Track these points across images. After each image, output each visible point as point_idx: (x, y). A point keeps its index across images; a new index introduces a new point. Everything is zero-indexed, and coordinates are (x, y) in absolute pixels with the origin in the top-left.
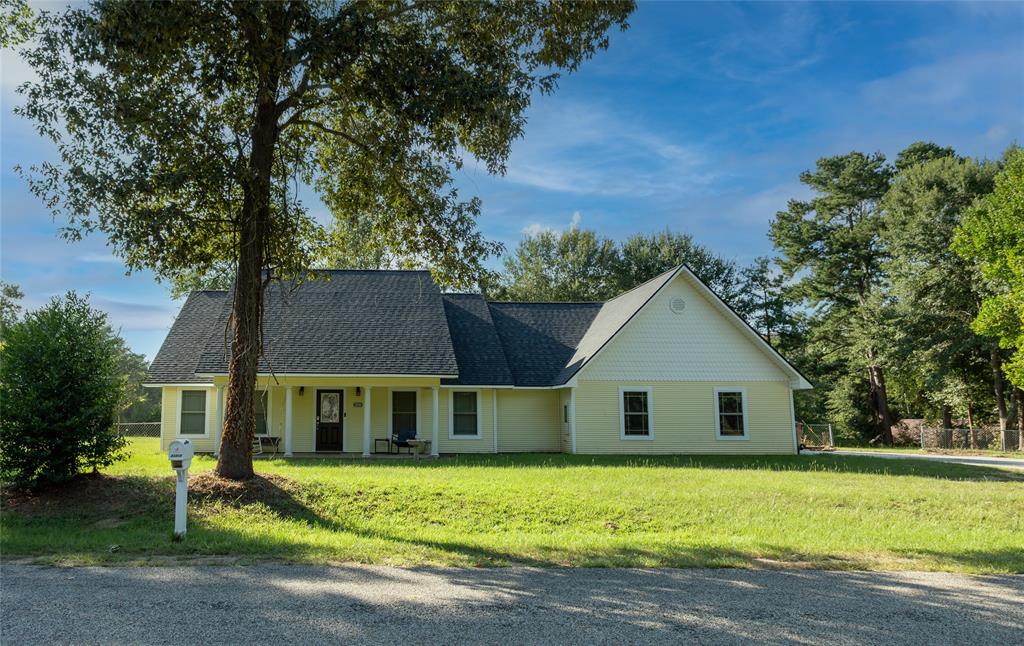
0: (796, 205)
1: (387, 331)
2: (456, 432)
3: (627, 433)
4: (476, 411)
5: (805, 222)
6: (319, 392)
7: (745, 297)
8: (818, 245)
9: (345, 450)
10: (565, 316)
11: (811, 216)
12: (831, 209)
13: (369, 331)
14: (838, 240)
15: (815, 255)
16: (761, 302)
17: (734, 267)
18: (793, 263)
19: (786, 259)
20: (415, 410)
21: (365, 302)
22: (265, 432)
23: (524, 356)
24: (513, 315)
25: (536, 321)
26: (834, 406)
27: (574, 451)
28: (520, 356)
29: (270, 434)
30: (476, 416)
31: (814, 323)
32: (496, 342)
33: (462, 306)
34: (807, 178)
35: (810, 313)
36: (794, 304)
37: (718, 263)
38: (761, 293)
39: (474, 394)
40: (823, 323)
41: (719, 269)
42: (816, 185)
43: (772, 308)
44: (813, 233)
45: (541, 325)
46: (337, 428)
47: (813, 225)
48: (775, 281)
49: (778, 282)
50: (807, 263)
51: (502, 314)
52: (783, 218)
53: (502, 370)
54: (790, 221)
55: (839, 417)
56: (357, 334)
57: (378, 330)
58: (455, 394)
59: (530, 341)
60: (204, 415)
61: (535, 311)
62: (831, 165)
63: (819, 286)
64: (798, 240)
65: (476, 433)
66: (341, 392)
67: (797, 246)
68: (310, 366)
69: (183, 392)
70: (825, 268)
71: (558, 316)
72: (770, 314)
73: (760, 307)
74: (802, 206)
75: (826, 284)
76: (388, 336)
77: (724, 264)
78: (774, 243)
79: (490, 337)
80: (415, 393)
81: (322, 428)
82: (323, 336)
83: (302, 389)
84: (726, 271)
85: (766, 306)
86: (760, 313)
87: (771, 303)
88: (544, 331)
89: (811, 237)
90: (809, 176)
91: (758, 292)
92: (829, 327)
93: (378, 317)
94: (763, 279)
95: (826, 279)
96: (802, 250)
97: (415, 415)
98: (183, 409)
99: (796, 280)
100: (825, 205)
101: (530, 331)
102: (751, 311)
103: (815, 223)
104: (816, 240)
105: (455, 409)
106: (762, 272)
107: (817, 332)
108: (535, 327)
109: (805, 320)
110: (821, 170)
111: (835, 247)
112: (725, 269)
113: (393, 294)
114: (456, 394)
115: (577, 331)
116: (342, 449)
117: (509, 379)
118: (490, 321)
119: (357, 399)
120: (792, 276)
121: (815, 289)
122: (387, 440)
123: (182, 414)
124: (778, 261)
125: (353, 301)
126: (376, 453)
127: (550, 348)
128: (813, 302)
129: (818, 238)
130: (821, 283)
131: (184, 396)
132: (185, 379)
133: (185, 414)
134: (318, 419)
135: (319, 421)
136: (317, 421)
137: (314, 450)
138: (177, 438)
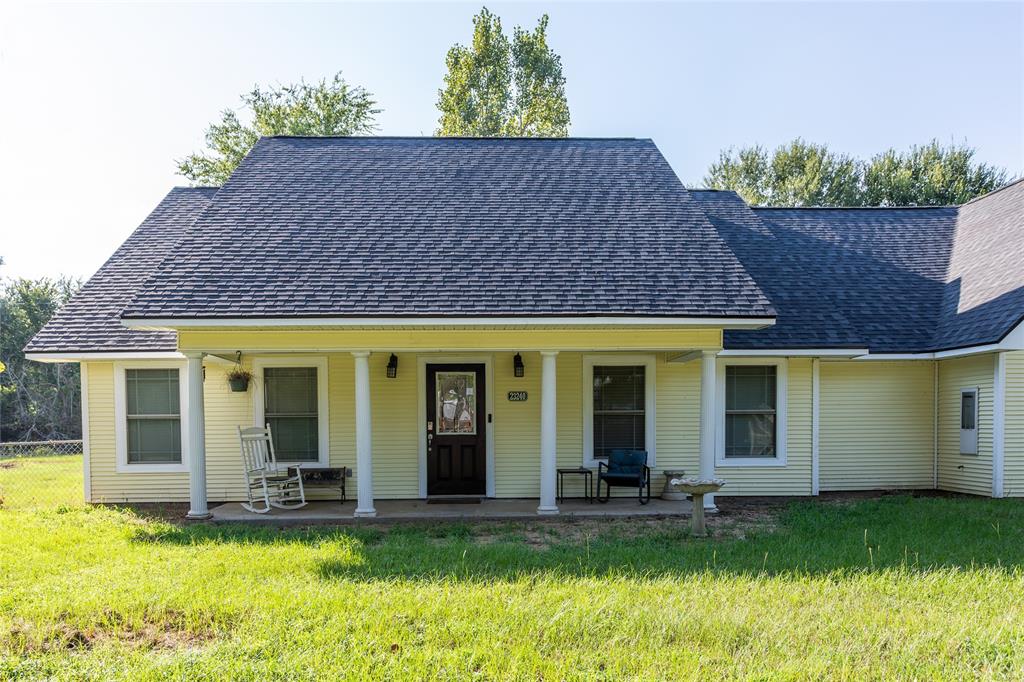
1: (579, 234)
2: (730, 452)
4: (775, 407)
6: (432, 370)
9: (490, 493)
13: (541, 233)
20: (641, 405)
21: (521, 185)
22: (315, 457)
23: (848, 295)
25: (844, 237)
27: (999, 492)
29: (324, 462)
39: (772, 370)
45: (856, 243)
46: (473, 447)
56: (512, 240)
57: (560, 233)
58: (729, 369)
59: (847, 270)
60: (178, 421)
65: (773, 453)
66: (480, 369)
68: (408, 303)
69: (129, 373)
76: (585, 241)
81: (440, 447)
82: (437, 243)
83: (393, 362)
88: (869, 253)
93: (553, 209)
97: (642, 418)
98: (130, 410)
101: (840, 252)
105: (728, 402)
108: (846, 246)
113: (578, 172)
114: (731, 371)
116: (484, 492)
117: (833, 336)
119: (518, 385)
122: (583, 471)
123: (129, 421)
125: (497, 183)
126: (561, 499)
131: (129, 383)
132: (125, 342)
133: (136, 420)
134: (430, 428)
135: (433, 432)
136: (429, 432)
137: (424, 495)
138: (120, 475)
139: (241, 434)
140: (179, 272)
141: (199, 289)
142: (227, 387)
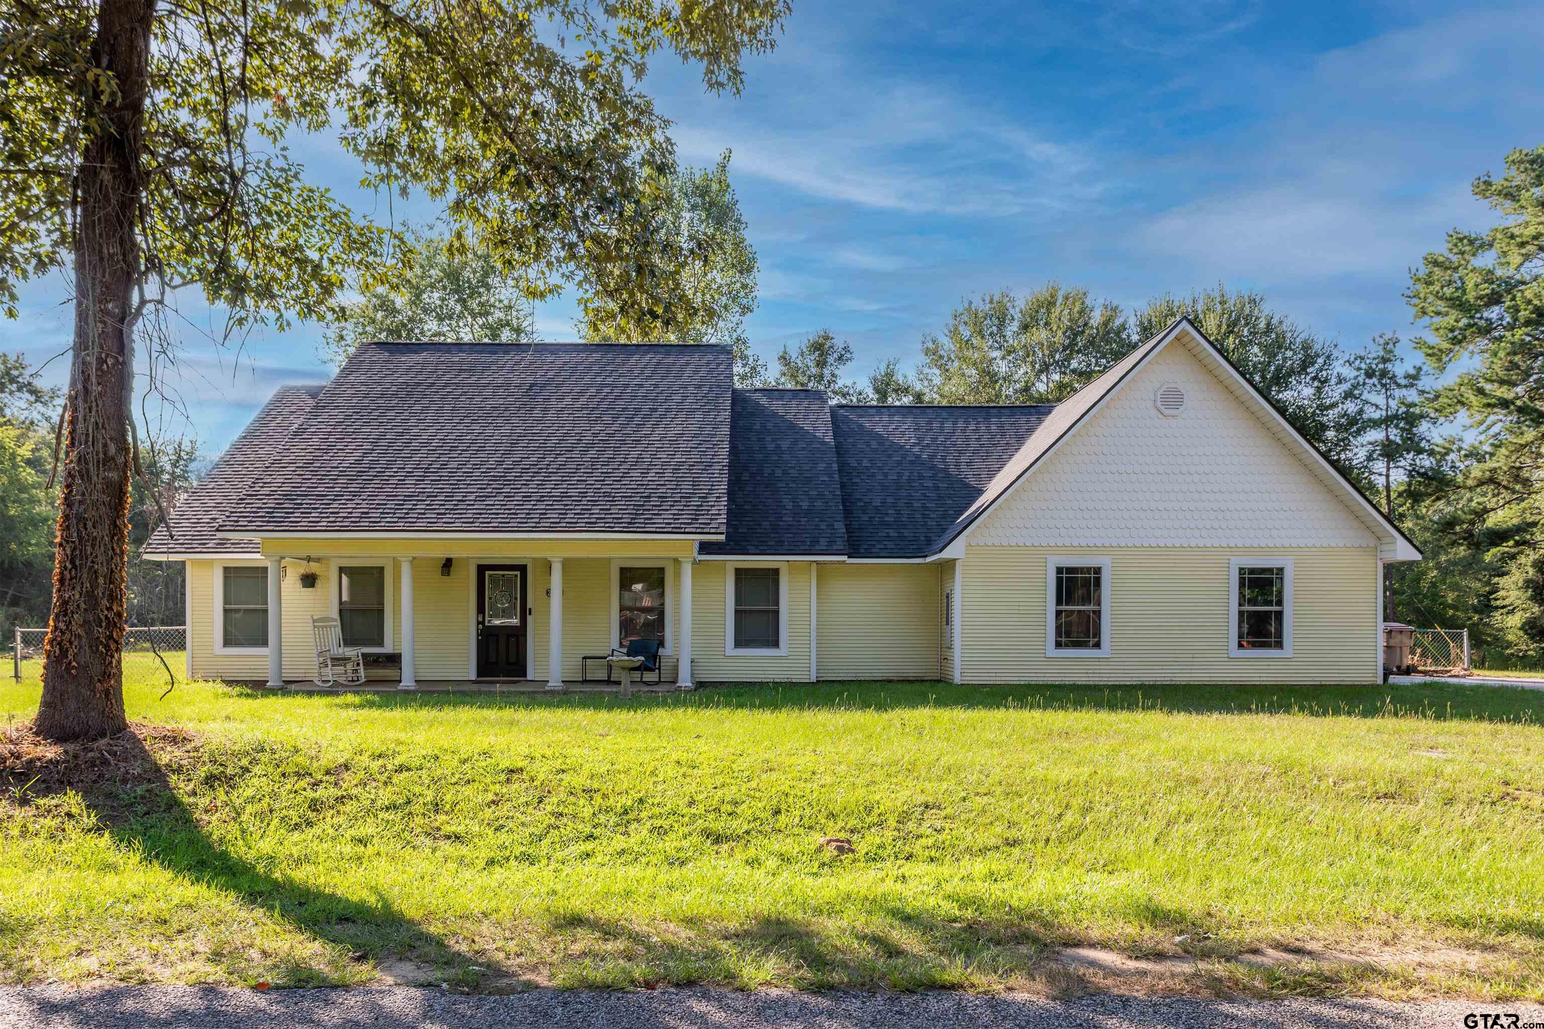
0: (1461, 240)
1: (609, 453)
2: (738, 644)
3: (1058, 645)
4: (777, 604)
5: (1474, 270)
6: (482, 569)
7: (1351, 407)
8: (1493, 313)
9: (529, 678)
10: (976, 430)
11: (1486, 260)
12: (1522, 245)
13: (575, 454)
14: (1529, 302)
15: (1486, 330)
16: (1376, 415)
17: (1335, 353)
18: (1445, 345)
19: (1434, 339)
20: (662, 602)
22: (381, 644)
23: (884, 502)
24: (879, 429)
25: (920, 439)
26: (1507, 602)
27: (957, 679)
28: (877, 502)
29: (388, 648)
30: (777, 612)
31: (1475, 455)
32: (830, 475)
33: (781, 412)
34: (1484, 187)
35: (1470, 439)
36: (1442, 420)
37: (1306, 347)
38: (1380, 400)
39: (775, 573)
40: (1492, 455)
41: (1307, 356)
42: (1501, 199)
43: (1397, 427)
44: (1486, 289)
45: (928, 445)
46: (516, 636)
47: (1489, 276)
48: (1407, 376)
49: (1413, 378)
50: (1471, 347)
51: (861, 426)
52: (1436, 263)
53: (831, 526)
54: (1447, 268)
55: (1515, 621)
57: (592, 453)
58: (738, 571)
59: (900, 475)
60: (265, 611)
61: (923, 422)
62: (1532, 162)
63: (1488, 387)
64: (1459, 304)
65: (776, 644)
66: (523, 569)
67: (1454, 314)
69: (226, 569)
70: (1502, 354)
71: (964, 431)
72: (1392, 437)
73: (1375, 424)
74: (1471, 243)
75: (1502, 382)
77: (1317, 347)
78: (1413, 311)
79: (822, 466)
80: (662, 570)
81: (488, 636)
82: (483, 463)
83: (448, 564)
84: (1320, 361)
85: (1387, 421)
86: (1375, 435)
87: (1396, 416)
88: (932, 457)
89: (1481, 298)
90: (1488, 184)
91: (1373, 398)
92: (1500, 461)
94: (1384, 374)
95: (1501, 373)
96: (1464, 321)
97: (662, 611)
98: (226, 601)
99: (1450, 378)
100: (1512, 237)
101: (904, 457)
102: (1358, 432)
103: (1490, 272)
104: (1488, 305)
105: (738, 600)
106: (1385, 361)
107: (1477, 471)
108: (916, 449)
109: (1460, 449)
110: (1513, 172)
111: (1523, 314)
112: (1318, 356)
113: (641, 386)
114: (740, 573)
115: (995, 456)
116: (525, 675)
117: (839, 545)
118: (829, 439)
120: (1442, 369)
121: (1481, 392)
122: (605, 658)
123: (226, 611)
124: (1419, 344)
126: (585, 682)
127: (937, 488)
128: (1479, 417)
129: (1494, 299)
130: (1492, 381)
131: (226, 578)
132: (222, 546)
133: (231, 610)
134: (480, 619)
135: (483, 623)
136: (479, 623)
137: (473, 676)
138: (216, 656)
139: (314, 621)
140: (266, 490)
141: (279, 507)
142: (299, 584)
